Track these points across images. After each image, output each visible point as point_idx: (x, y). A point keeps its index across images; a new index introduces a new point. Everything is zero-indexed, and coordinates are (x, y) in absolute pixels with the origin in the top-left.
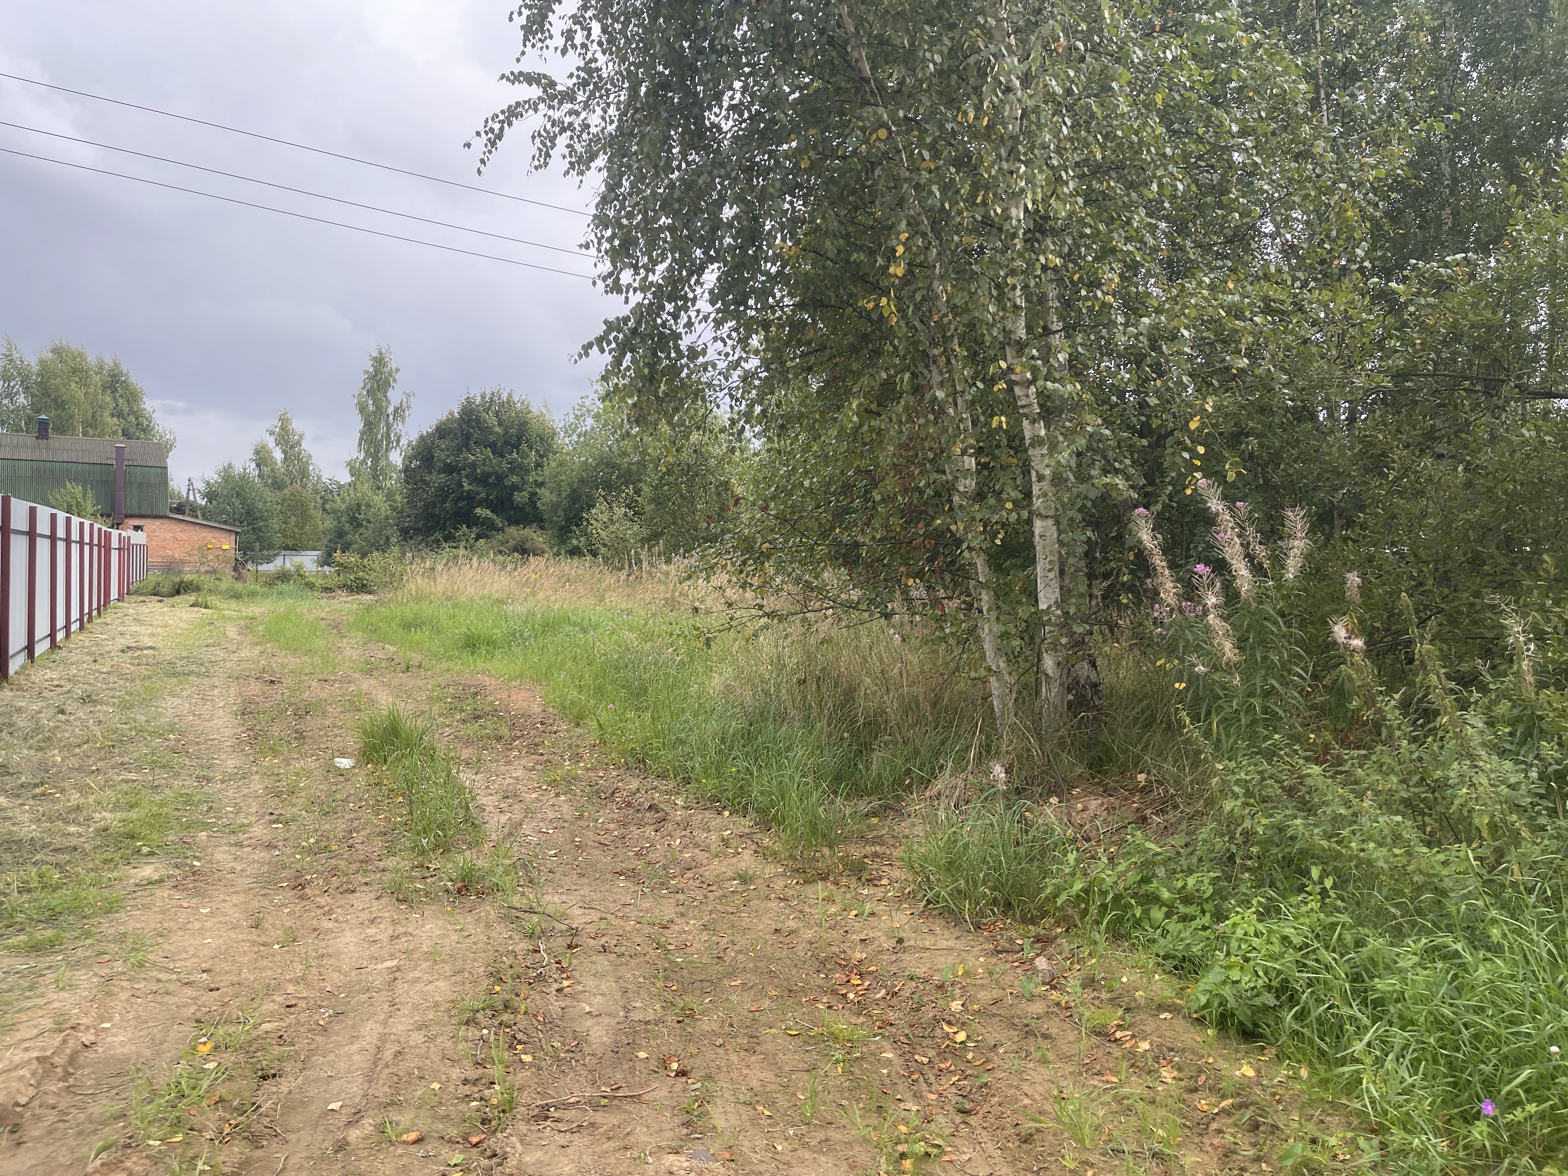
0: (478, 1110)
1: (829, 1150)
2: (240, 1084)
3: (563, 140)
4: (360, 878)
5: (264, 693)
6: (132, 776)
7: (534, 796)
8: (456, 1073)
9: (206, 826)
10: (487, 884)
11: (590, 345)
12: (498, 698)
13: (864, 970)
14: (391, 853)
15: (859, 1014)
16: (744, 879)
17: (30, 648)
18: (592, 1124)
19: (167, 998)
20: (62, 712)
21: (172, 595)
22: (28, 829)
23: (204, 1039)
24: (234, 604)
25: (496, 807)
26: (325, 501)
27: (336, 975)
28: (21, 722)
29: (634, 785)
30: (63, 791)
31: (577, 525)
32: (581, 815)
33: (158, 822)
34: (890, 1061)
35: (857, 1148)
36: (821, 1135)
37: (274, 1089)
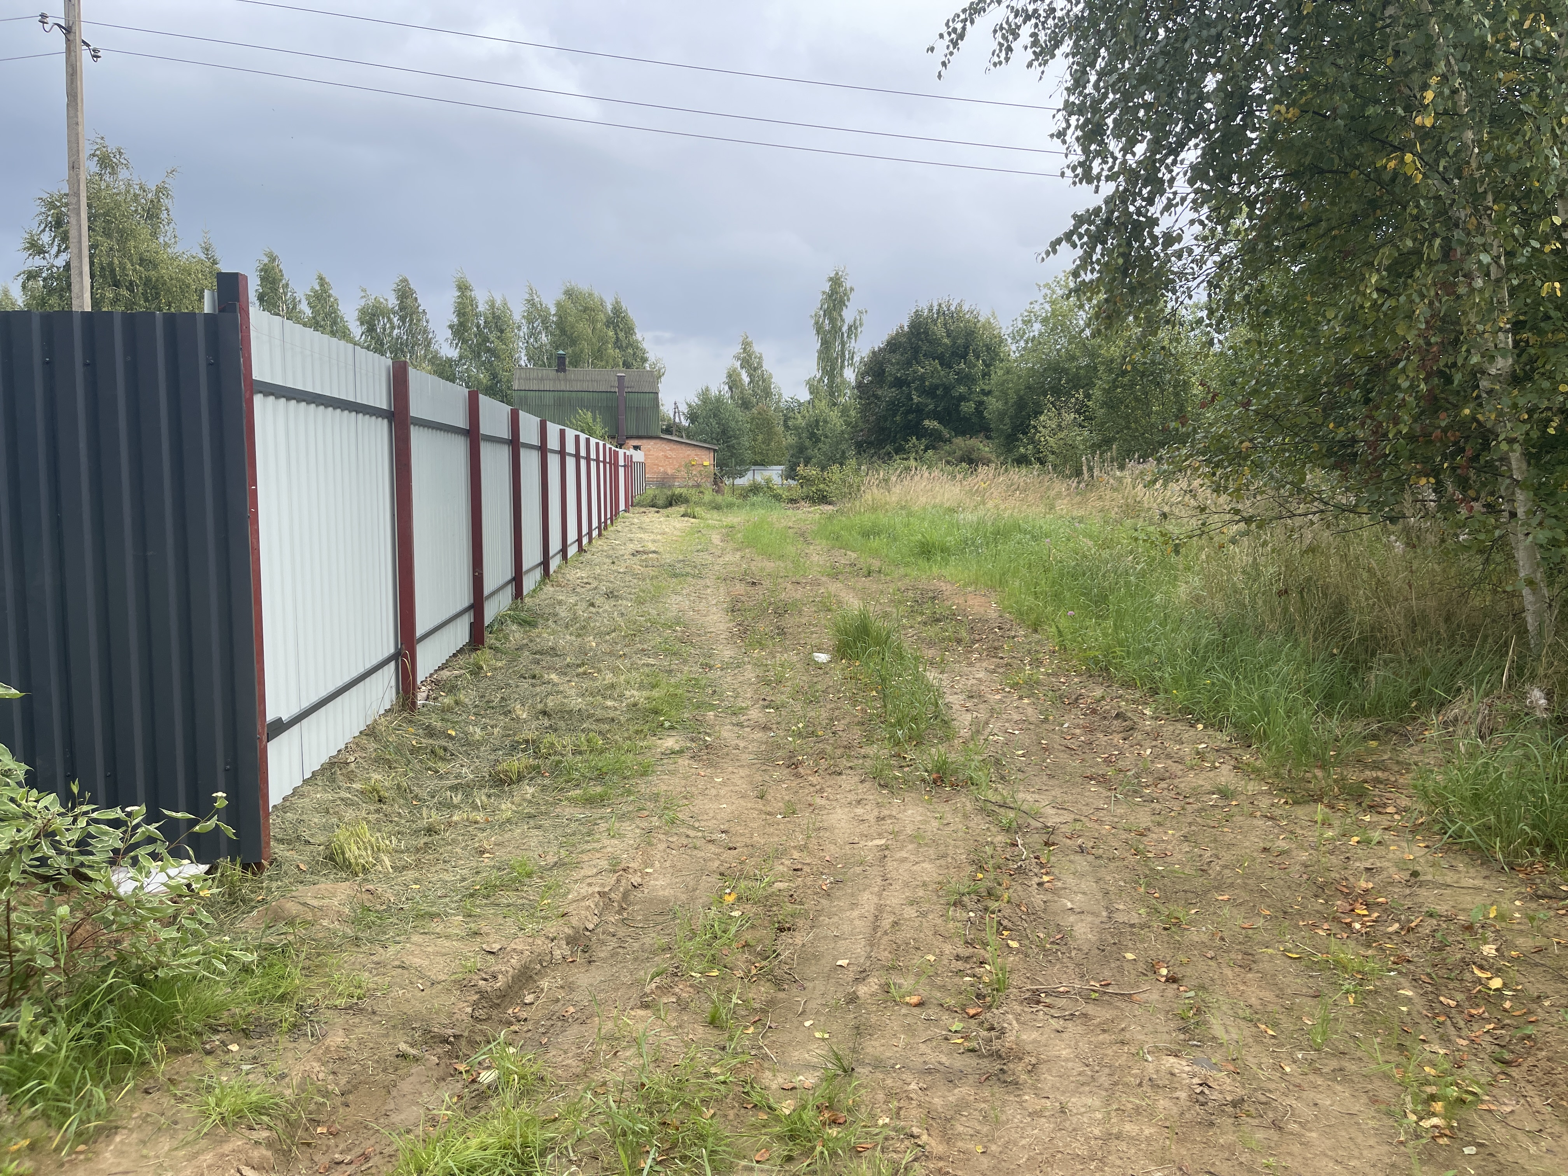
0: (972, 985)
1: (1343, 1079)
2: (762, 933)
3: (1026, 30)
4: (845, 762)
5: (747, 593)
6: (651, 661)
7: (998, 697)
8: (948, 949)
9: (713, 707)
10: (961, 778)
11: (1058, 241)
12: (955, 602)
13: (1371, 900)
14: (870, 741)
15: (1369, 946)
16: (1225, 794)
17: (564, 551)
18: (1085, 1015)
19: (696, 852)
20: (592, 605)
21: (666, 507)
22: (577, 703)
23: (728, 891)
24: (715, 514)
25: (963, 706)
26: (786, 419)
27: (832, 847)
28: (563, 612)
29: (1098, 692)
30: (599, 671)
31: (1025, 433)
32: (1046, 719)
33: (674, 701)
34: (1409, 999)
35: (1377, 1083)
36: (1334, 1064)
37: (790, 941)
